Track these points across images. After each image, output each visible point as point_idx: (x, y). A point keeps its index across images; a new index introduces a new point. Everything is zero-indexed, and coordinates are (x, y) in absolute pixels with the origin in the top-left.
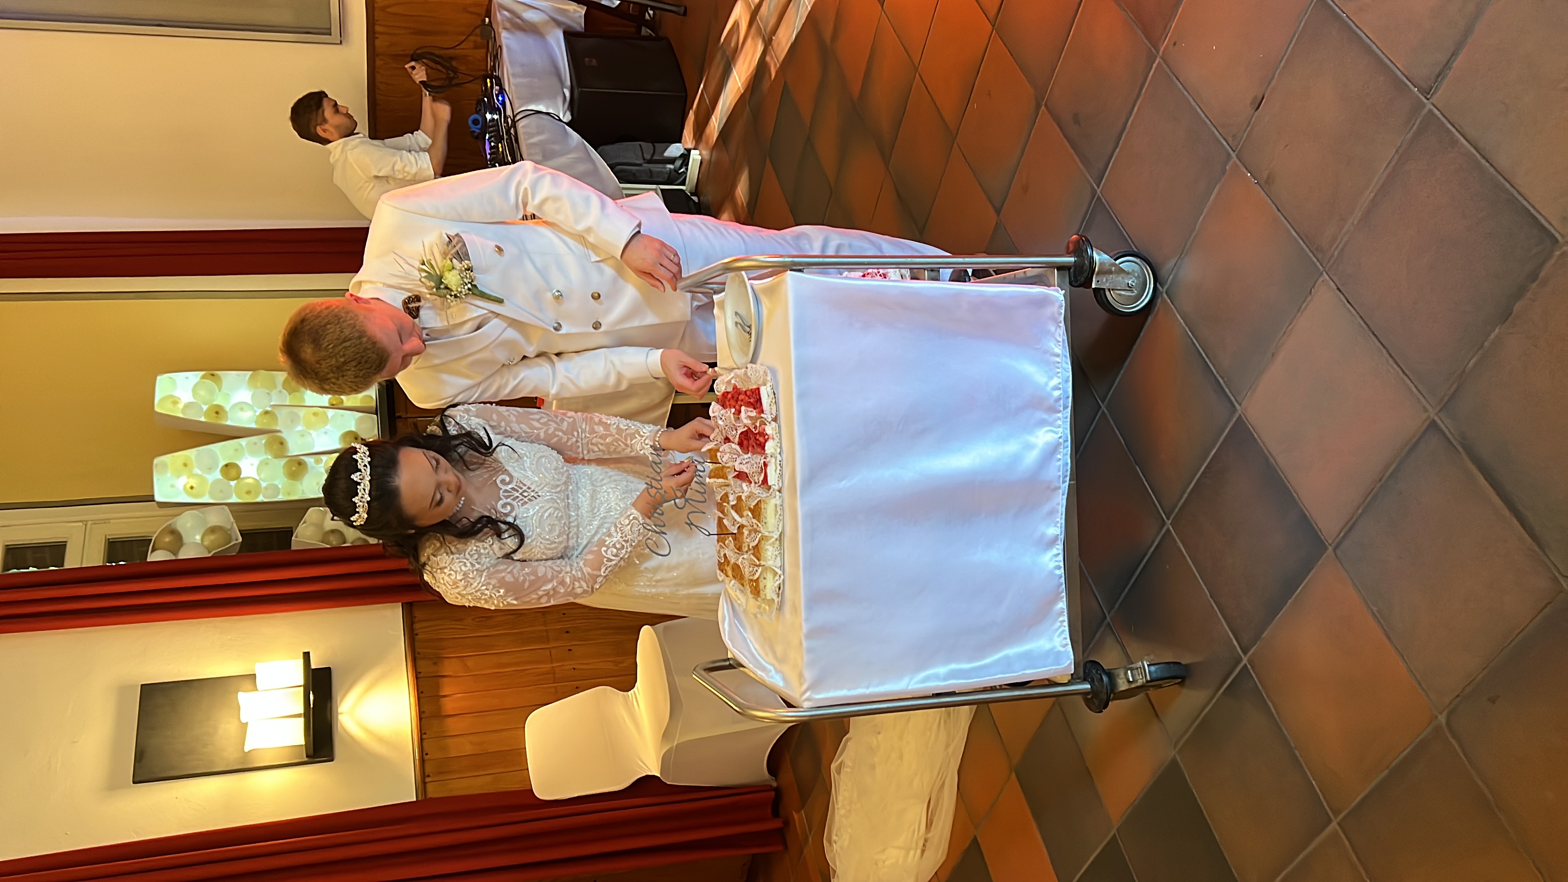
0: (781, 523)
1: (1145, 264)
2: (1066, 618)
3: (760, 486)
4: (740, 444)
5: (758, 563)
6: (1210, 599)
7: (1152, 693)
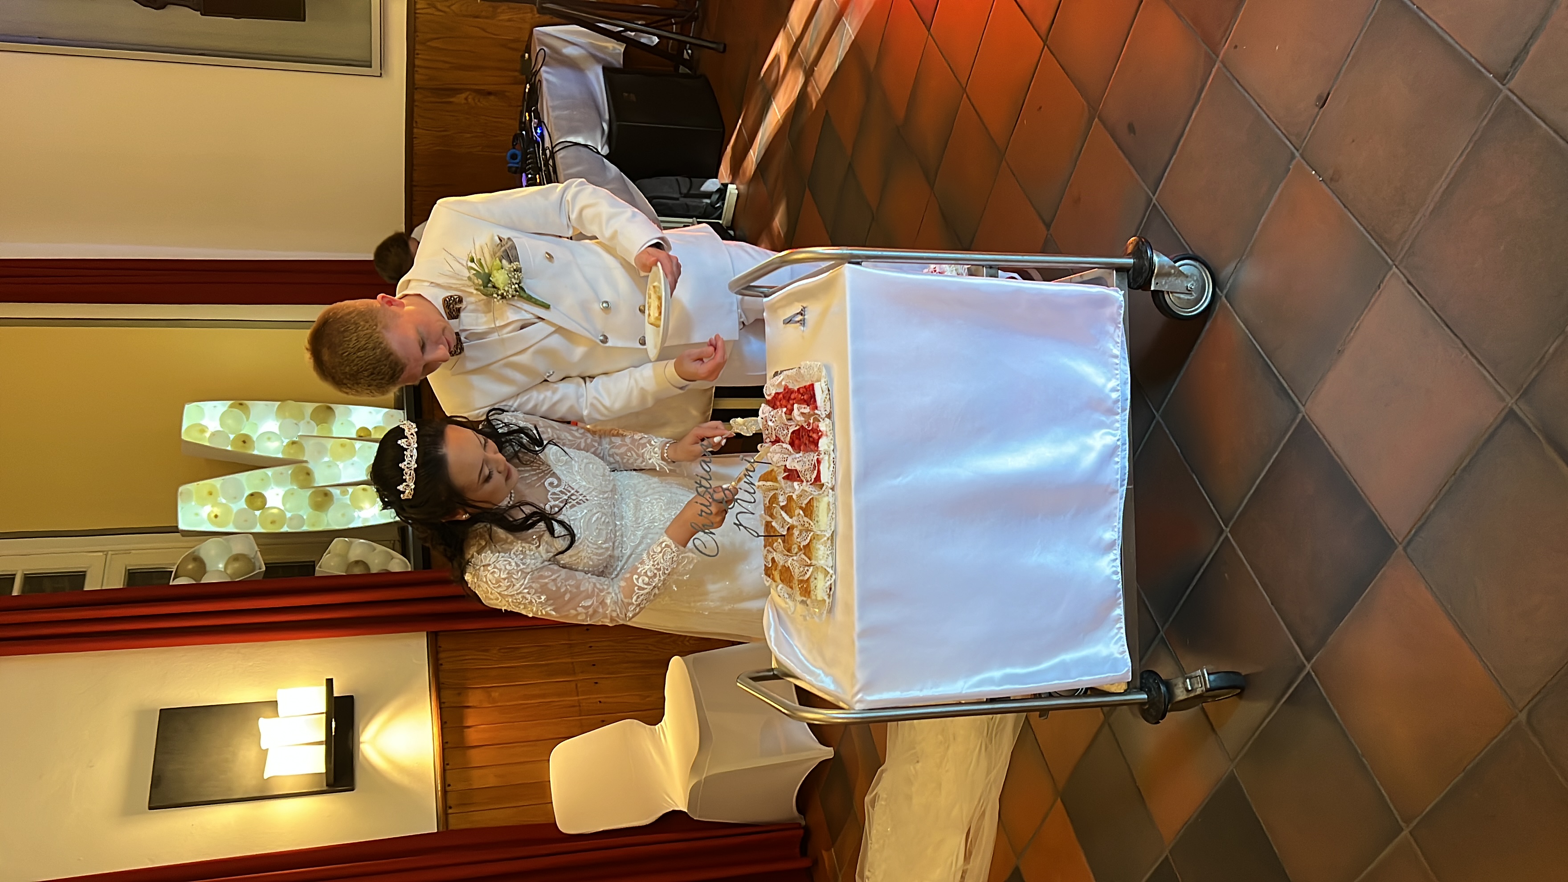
0: (834, 520)
1: (1203, 267)
2: (1122, 624)
3: (811, 484)
4: (792, 444)
5: (809, 562)
6: (1272, 606)
7: (1209, 706)
